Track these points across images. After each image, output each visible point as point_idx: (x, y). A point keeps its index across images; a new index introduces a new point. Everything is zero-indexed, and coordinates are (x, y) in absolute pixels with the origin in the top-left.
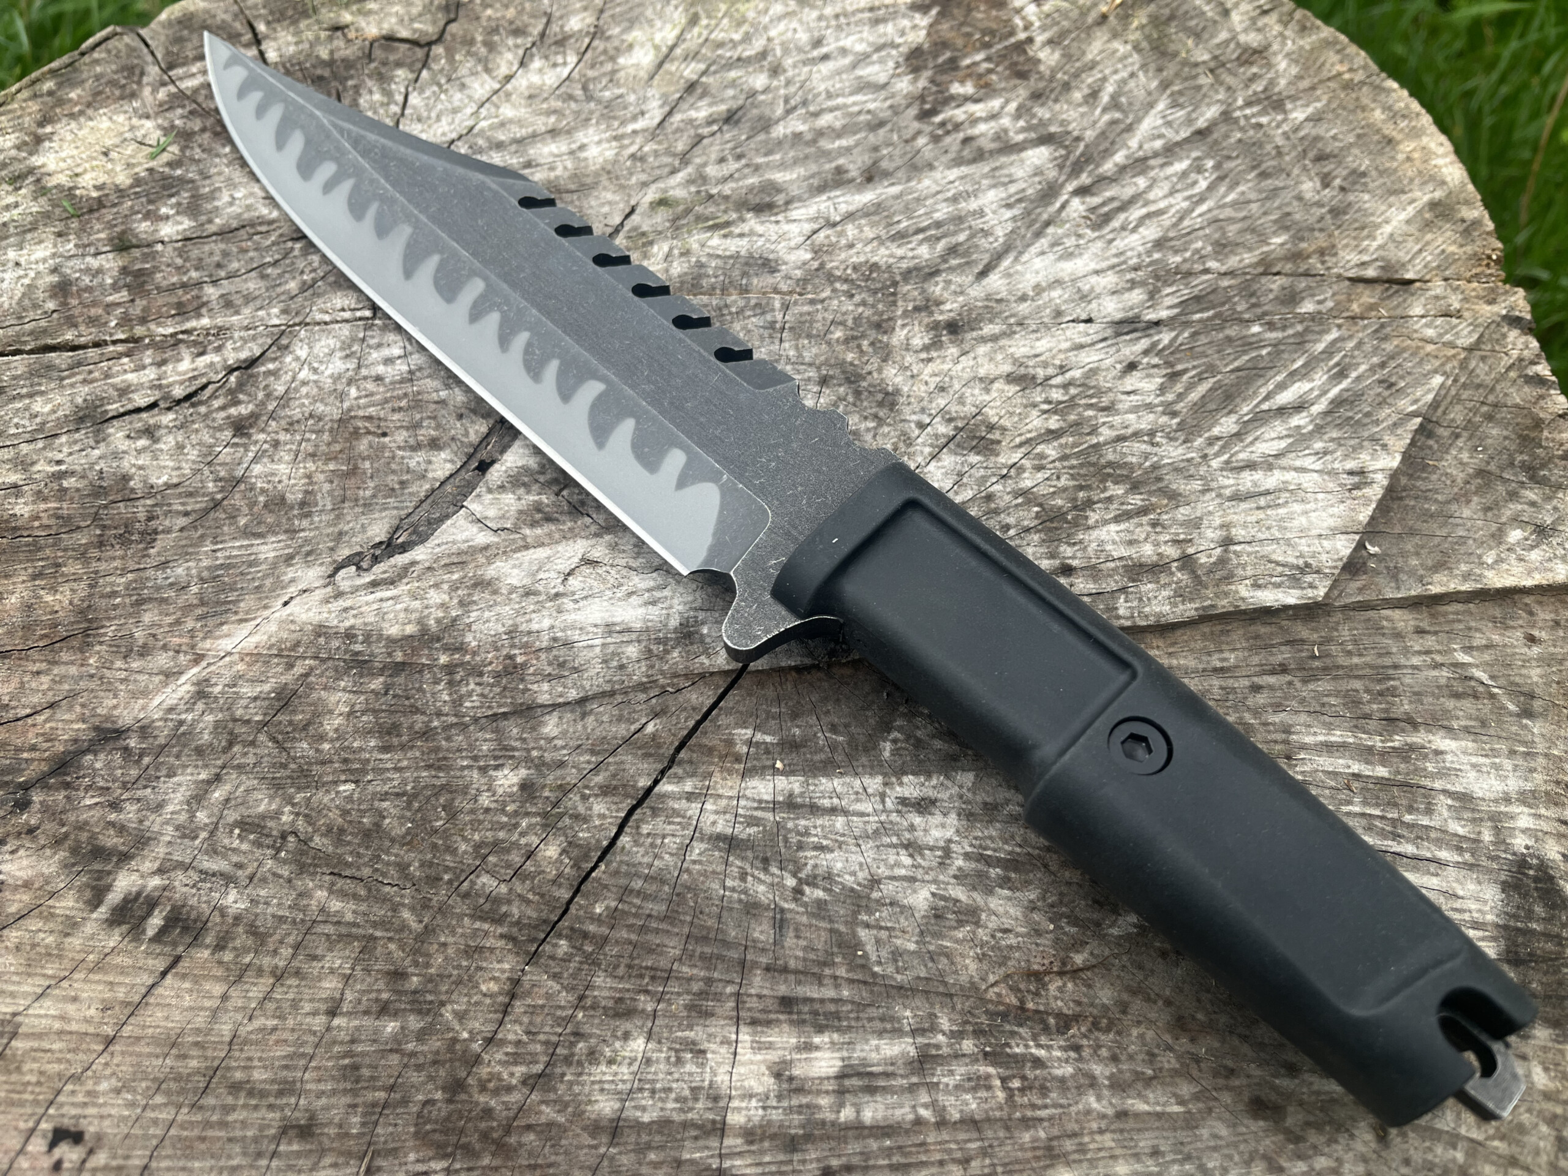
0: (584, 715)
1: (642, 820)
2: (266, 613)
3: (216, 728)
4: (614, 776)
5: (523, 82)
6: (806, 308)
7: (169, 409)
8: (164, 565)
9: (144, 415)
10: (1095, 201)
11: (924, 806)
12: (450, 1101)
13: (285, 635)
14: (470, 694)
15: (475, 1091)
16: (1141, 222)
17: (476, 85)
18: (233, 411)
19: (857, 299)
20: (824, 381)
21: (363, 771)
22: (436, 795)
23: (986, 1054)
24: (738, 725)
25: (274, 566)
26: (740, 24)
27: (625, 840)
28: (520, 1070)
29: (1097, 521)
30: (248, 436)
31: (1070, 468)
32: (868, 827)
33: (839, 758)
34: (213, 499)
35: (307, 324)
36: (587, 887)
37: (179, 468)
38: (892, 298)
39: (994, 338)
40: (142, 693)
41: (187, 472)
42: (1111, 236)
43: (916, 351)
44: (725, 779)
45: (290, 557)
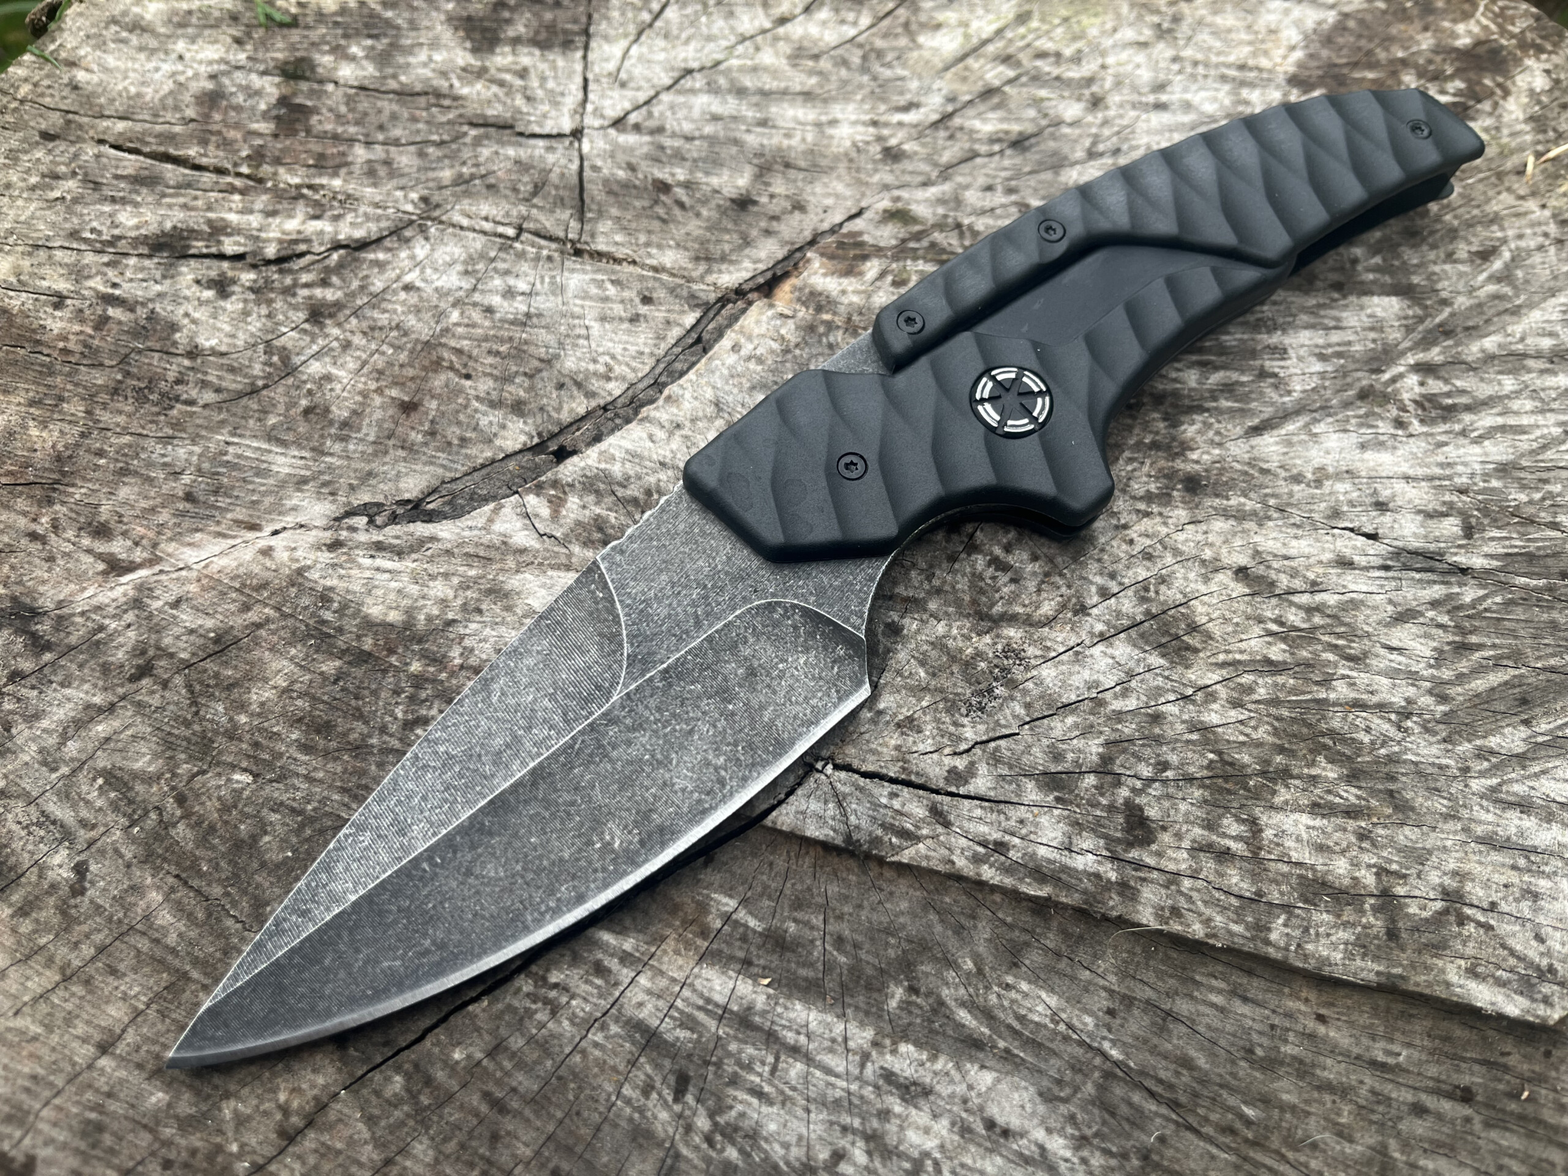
2: (250, 535)
3: (135, 649)
5: (796, 29)
7: (254, 266)
8: (167, 440)
9: (225, 265)
10: (1435, 386)
11: (911, 1091)
13: (256, 569)
16: (1490, 433)
17: (745, 18)
18: (318, 292)
21: (269, 765)
24: (721, 889)
25: (282, 484)
26: (1075, 38)
29: (1286, 802)
30: (322, 326)
31: (1277, 719)
32: (830, 1092)
33: (830, 984)
34: (253, 384)
35: (441, 222)
36: (456, 1020)
37: (233, 336)
38: (1129, 421)
39: (1240, 516)
40: (78, 577)
41: (240, 343)
42: (1443, 438)
43: (1134, 498)
44: (677, 952)
45: (304, 481)
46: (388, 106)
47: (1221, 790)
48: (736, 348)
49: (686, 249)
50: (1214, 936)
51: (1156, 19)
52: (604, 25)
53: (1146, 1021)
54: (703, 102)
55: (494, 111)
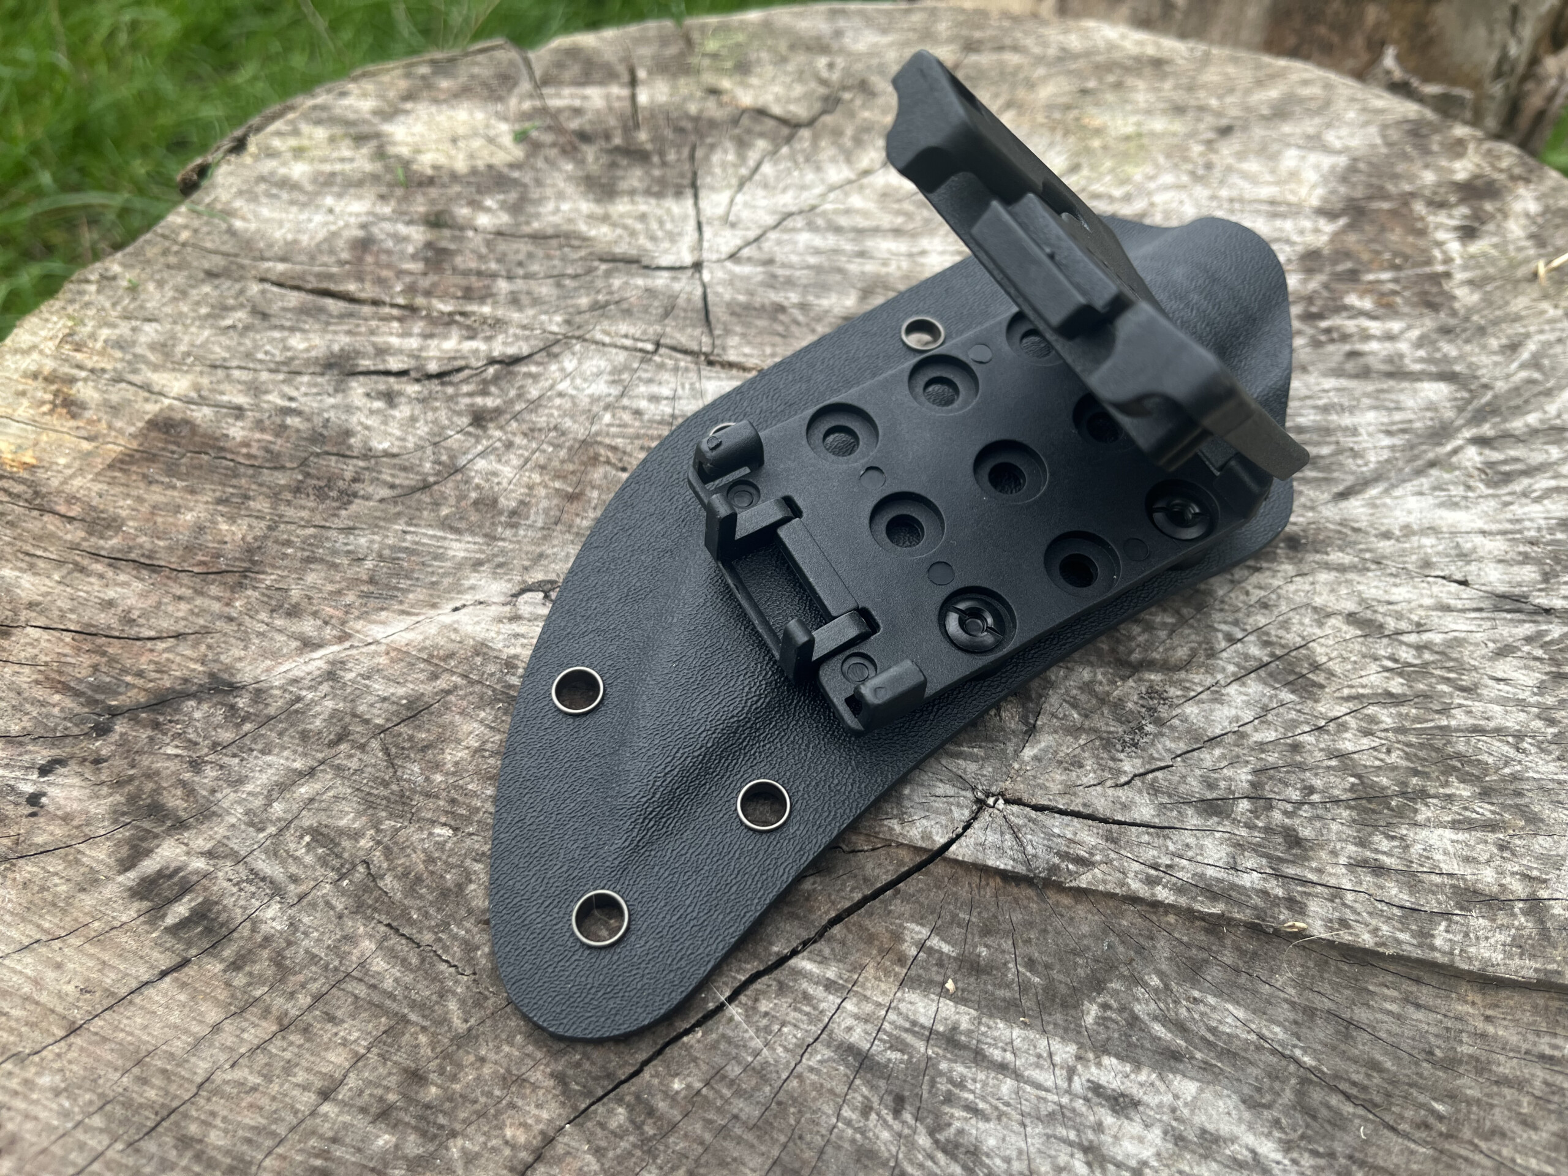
1: (764, 993)
2: (432, 613)
3: (331, 716)
7: (418, 380)
8: (349, 530)
9: (392, 380)
10: (1495, 456)
11: (1120, 1103)
13: (442, 642)
16: (1548, 493)
17: (832, 171)
18: (479, 400)
21: (468, 820)
24: (913, 918)
25: (460, 566)
26: (1123, 184)
27: (736, 1009)
29: (1428, 820)
30: (484, 428)
31: (1406, 744)
32: (1042, 1106)
33: (1027, 1003)
34: (424, 480)
35: (585, 340)
36: (673, 1052)
37: (403, 440)
39: (1341, 569)
40: (273, 654)
41: (410, 445)
42: (1508, 499)
44: (879, 979)
45: (479, 563)
46: (523, 247)
47: (1365, 810)
50: (1384, 944)
51: (1190, 167)
52: (708, 180)
53: (1330, 1030)
54: (804, 238)
55: (620, 249)
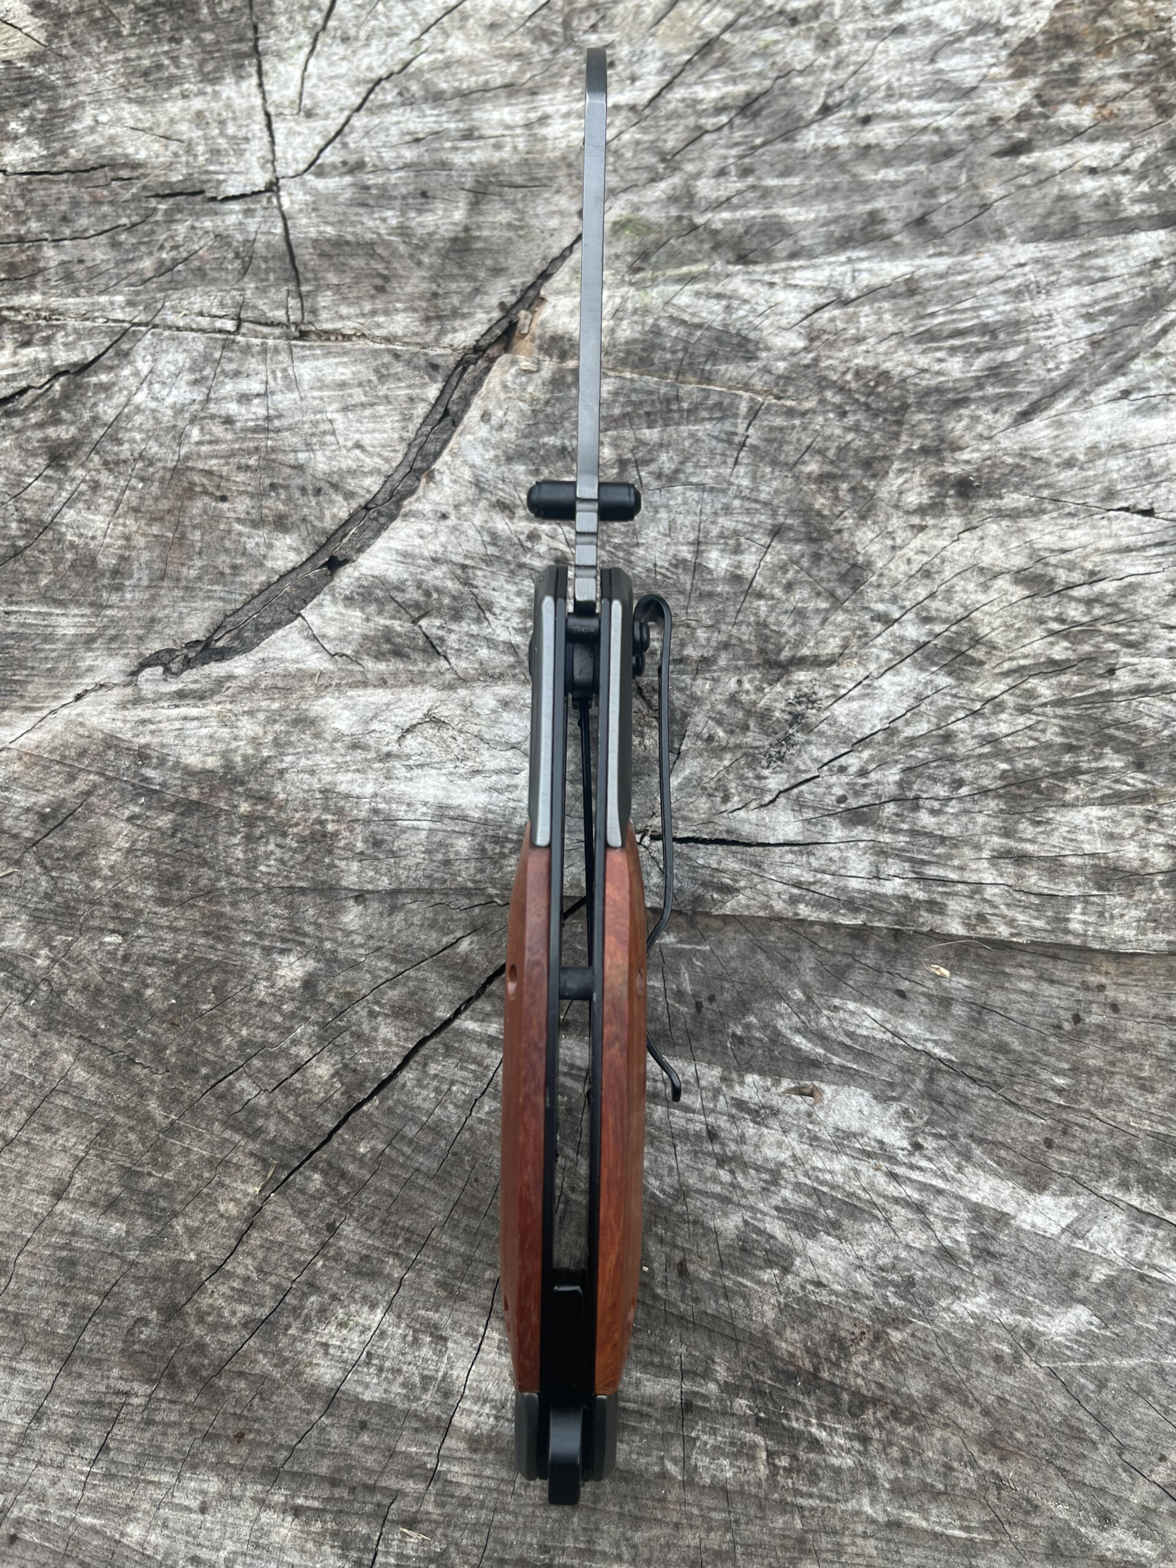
0: (393, 909)
1: (432, 1057)
2: (55, 705)
4: (412, 994)
6: (779, 421)
11: (762, 1114)
12: (163, 1326)
13: (71, 739)
14: (268, 855)
15: (192, 1321)
18: (51, 432)
19: (850, 420)
20: (777, 532)
22: (209, 972)
23: (758, 1419)
25: (72, 646)
27: (408, 1076)
28: (243, 1309)
29: (1077, 798)
30: (65, 469)
31: (1063, 718)
32: (690, 1127)
33: (677, 1033)
34: (14, 546)
35: (155, 326)
36: (355, 1120)
38: (895, 428)
39: (1014, 515)
43: (907, 513)
45: (90, 640)
47: (1015, 797)
48: (485, 417)
49: (415, 310)
50: (1019, 935)
52: (273, 38)
53: (964, 1017)
54: (399, 120)
